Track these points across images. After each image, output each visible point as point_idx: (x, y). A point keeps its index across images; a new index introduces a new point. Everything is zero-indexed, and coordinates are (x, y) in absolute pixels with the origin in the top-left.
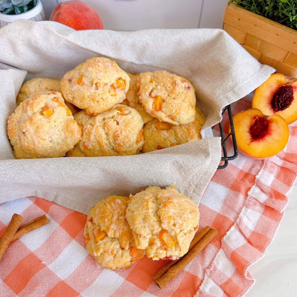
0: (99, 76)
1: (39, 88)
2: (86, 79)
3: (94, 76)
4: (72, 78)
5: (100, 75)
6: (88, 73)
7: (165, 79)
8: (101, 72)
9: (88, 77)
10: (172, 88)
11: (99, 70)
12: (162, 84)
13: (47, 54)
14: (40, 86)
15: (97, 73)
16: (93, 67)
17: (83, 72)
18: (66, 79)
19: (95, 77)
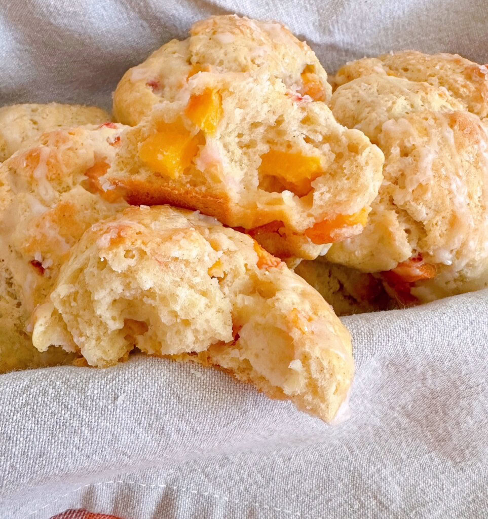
0: (259, 56)
1: (35, 126)
2: (217, 70)
3: (245, 58)
4: (162, 76)
5: (265, 52)
6: (222, 51)
7: (438, 67)
8: (261, 44)
9: (226, 62)
10: (472, 87)
11: (253, 40)
12: (435, 80)
13: (52, 21)
14: (35, 123)
15: (250, 50)
16: (233, 33)
17: (203, 50)
18: (141, 80)
19: (249, 59)
